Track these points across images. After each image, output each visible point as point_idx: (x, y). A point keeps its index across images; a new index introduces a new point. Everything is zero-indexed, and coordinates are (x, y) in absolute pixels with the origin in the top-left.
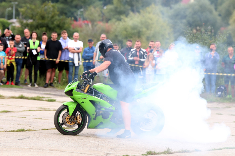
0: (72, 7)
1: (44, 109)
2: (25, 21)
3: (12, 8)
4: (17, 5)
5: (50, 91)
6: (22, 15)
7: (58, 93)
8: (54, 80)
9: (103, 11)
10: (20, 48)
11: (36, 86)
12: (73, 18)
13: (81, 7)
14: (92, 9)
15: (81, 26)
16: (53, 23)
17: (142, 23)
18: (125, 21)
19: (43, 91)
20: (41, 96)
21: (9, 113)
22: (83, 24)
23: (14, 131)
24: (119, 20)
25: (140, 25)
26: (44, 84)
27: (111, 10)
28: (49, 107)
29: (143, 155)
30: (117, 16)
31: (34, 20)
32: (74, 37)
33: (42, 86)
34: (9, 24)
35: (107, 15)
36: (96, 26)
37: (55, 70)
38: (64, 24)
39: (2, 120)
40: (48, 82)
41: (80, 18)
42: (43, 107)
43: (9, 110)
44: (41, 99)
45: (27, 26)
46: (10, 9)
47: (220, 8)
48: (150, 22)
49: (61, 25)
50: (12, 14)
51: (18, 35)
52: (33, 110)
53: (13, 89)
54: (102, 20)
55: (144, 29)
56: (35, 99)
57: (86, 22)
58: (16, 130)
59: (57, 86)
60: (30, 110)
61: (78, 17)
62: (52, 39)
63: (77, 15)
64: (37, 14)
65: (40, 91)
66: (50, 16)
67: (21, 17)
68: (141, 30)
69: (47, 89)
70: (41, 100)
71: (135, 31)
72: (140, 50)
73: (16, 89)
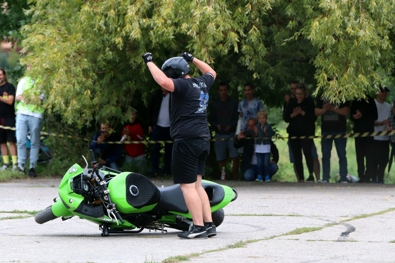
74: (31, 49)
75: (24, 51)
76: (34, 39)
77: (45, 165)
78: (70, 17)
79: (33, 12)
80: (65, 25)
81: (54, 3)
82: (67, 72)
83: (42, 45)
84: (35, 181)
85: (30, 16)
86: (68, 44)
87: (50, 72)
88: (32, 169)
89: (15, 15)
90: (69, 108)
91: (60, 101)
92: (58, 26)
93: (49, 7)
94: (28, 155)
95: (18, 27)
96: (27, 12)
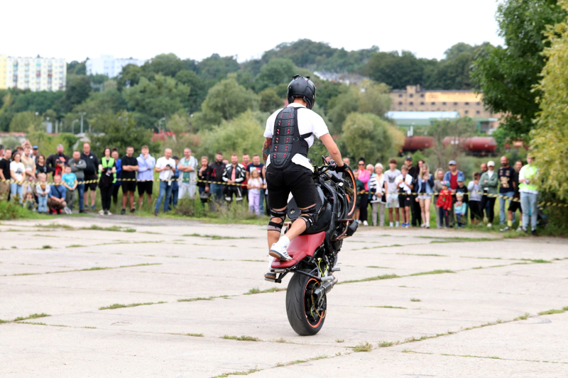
0: (152, 116)
1: (121, 242)
2: (95, 135)
3: (80, 119)
4: (86, 116)
5: (129, 219)
6: (92, 128)
7: (138, 221)
9: (190, 120)
11: (110, 214)
12: (153, 130)
13: (163, 116)
14: (176, 117)
15: (163, 138)
16: (129, 136)
17: (236, 133)
18: (217, 132)
19: (119, 220)
20: (118, 225)
21: (79, 247)
22: (166, 136)
23: (86, 270)
24: (211, 130)
25: (234, 135)
27: (200, 118)
28: (127, 239)
29: (245, 294)
30: (206, 125)
31: (106, 133)
32: (166, 154)
34: (76, 139)
35: (194, 124)
36: (181, 138)
37: (134, 193)
38: (143, 136)
39: (73, 256)
41: (161, 129)
42: (120, 240)
43: (79, 244)
44: (118, 229)
45: (98, 140)
46: (77, 121)
47: (330, 112)
48: (246, 130)
49: (139, 138)
50: (80, 126)
52: (109, 243)
53: (83, 218)
54: (189, 131)
55: (240, 140)
56: (111, 229)
57: (169, 134)
58: (89, 268)
60: (105, 244)
61: (159, 128)
62: (127, 155)
63: (158, 125)
64: (109, 126)
65: (116, 219)
66: (125, 127)
67: (90, 130)
68: (236, 141)
70: (118, 231)
71: (230, 143)
72: (237, 166)
73: (87, 218)
74: (536, 147)
75: (531, 148)
76: (539, 140)
77: (543, 228)
78: (564, 125)
79: (538, 121)
80: (560, 130)
81: (553, 115)
82: (561, 163)
83: (544, 144)
84: (536, 238)
85: (536, 124)
86: (562, 144)
87: (549, 163)
88: (535, 231)
89: (526, 123)
90: (561, 189)
91: (555, 184)
92: (555, 131)
93: (549, 118)
94: (530, 221)
95: (528, 131)
96: (534, 121)
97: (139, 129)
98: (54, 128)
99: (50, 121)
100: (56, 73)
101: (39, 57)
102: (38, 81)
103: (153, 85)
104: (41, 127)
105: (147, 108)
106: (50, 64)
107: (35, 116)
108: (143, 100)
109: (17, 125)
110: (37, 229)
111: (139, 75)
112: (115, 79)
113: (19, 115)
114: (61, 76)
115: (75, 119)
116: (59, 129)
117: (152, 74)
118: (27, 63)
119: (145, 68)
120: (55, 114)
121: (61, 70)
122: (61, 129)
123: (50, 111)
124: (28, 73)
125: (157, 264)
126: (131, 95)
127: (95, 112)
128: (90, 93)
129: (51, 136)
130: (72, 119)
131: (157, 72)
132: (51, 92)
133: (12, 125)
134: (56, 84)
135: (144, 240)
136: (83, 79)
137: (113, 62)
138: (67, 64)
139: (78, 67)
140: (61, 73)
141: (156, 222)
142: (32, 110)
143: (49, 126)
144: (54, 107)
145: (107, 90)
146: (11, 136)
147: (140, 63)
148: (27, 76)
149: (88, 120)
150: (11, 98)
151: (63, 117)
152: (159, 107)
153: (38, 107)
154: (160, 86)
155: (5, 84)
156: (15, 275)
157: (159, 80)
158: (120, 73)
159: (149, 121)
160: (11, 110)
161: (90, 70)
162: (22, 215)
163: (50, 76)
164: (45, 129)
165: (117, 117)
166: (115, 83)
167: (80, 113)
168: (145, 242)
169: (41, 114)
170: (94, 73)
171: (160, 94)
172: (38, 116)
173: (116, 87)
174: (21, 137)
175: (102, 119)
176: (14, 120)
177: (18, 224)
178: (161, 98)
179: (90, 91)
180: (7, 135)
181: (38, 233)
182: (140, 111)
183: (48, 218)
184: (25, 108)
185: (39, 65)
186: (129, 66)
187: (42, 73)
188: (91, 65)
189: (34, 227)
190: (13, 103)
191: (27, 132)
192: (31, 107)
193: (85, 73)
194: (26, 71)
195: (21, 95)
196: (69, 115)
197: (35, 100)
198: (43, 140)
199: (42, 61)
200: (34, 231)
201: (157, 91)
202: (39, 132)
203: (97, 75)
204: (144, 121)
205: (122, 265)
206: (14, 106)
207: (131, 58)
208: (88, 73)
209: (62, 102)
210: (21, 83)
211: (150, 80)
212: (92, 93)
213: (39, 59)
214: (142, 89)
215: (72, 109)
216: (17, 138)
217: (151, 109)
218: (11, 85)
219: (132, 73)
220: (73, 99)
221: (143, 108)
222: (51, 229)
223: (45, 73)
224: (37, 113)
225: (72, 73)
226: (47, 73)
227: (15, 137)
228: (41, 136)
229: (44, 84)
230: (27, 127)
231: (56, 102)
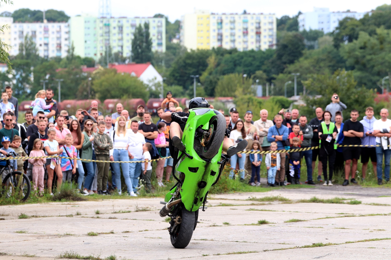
0: (373, 75)
1: (346, 215)
3: (293, 81)
4: (299, 77)
5: (353, 190)
6: (307, 90)
7: (363, 192)
8: (356, 175)
10: (307, 133)
11: (330, 184)
12: (376, 90)
13: (387, 74)
15: (387, 99)
16: (349, 98)
19: (342, 191)
20: (340, 197)
21: (300, 222)
23: (308, 247)
26: (343, 181)
28: (353, 212)
31: (323, 95)
32: (381, 115)
33: (340, 184)
34: (290, 103)
37: (357, 161)
38: (364, 97)
39: (292, 232)
40: (348, 177)
41: (385, 89)
42: (344, 213)
43: (299, 219)
44: (341, 201)
45: (315, 103)
46: (290, 82)
49: (360, 100)
50: (293, 88)
51: (303, 116)
52: (331, 216)
53: (302, 189)
56: (333, 201)
59: (362, 183)
60: (327, 218)
61: (383, 88)
62: (351, 119)
63: (381, 85)
64: (327, 86)
65: (338, 190)
66: (345, 88)
67: (304, 92)
69: (348, 187)
70: (341, 203)
73: (305, 190)
97: (359, 89)
98: (264, 91)
99: (259, 83)
100: (265, 30)
101: (245, 12)
102: (245, 40)
103: (374, 40)
104: (249, 90)
105: (368, 66)
106: (258, 21)
107: (243, 78)
108: (364, 57)
109: (224, 89)
110: (251, 202)
111: (357, 29)
112: (332, 34)
113: (226, 77)
114: (271, 33)
115: (288, 81)
116: (270, 92)
117: (372, 27)
118: (232, 20)
119: (365, 21)
120: (265, 76)
121: (270, 27)
122: (272, 92)
123: (259, 73)
124: (233, 31)
125: (387, 239)
126: (349, 53)
127: (310, 72)
128: (304, 52)
129: (261, 100)
130: (284, 80)
131: (379, 25)
132: (260, 51)
133: (218, 89)
134: (265, 43)
135: (371, 213)
136: (295, 36)
137: (329, 16)
138: (277, 20)
139: (289, 22)
140: (271, 30)
141: (383, 193)
142: (239, 73)
143: (259, 89)
144: (264, 67)
145: (322, 47)
146: (217, 101)
147: (359, 17)
148: (233, 35)
149: (302, 82)
150: (215, 59)
151: (274, 79)
152: (382, 64)
153: (246, 69)
154: (382, 41)
155: (208, 43)
156: (229, 254)
157: (380, 35)
158: (337, 28)
159: (371, 81)
160: (216, 73)
161: (303, 26)
162: (234, 187)
163: (258, 33)
164: (255, 93)
165: (335, 77)
166: (330, 39)
167: (293, 74)
168: (372, 215)
169: (249, 76)
170: (308, 29)
171: (382, 49)
172: (247, 78)
173: (333, 43)
174: (228, 102)
175: (319, 80)
176: (219, 83)
177: (230, 197)
178: (383, 54)
179: (303, 49)
180: (213, 100)
181: (253, 207)
182: (360, 70)
183: (262, 191)
184: (231, 71)
185: (245, 22)
186: (346, 19)
187: (249, 30)
188: (303, 20)
189: (247, 200)
190: (218, 65)
191: (235, 97)
192: (239, 68)
193: (297, 30)
194: (232, 29)
195: (227, 56)
196: (281, 76)
197: (243, 60)
198: (253, 105)
199: (249, 17)
200: (248, 205)
201: (379, 46)
202: (248, 96)
203: (311, 31)
204: (364, 81)
205: (348, 241)
206: (219, 68)
207: (349, 11)
208: (301, 29)
209: (273, 63)
210: (227, 43)
211: (370, 35)
212: (306, 52)
213: (245, 15)
214: (362, 44)
215: (283, 69)
216: (224, 103)
217: (373, 67)
218: (215, 44)
219: (350, 27)
220: (284, 59)
221: (364, 65)
222: (267, 203)
223: (252, 30)
224: (245, 76)
225: (283, 29)
226: (255, 31)
227: (221, 101)
228: (250, 101)
229: (252, 43)
230: (234, 91)
231: (266, 62)
